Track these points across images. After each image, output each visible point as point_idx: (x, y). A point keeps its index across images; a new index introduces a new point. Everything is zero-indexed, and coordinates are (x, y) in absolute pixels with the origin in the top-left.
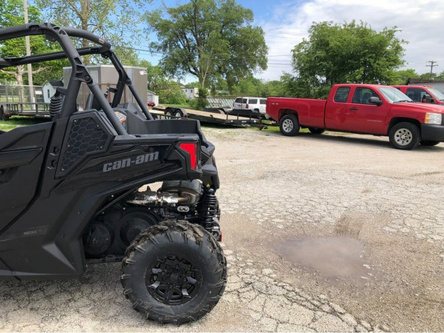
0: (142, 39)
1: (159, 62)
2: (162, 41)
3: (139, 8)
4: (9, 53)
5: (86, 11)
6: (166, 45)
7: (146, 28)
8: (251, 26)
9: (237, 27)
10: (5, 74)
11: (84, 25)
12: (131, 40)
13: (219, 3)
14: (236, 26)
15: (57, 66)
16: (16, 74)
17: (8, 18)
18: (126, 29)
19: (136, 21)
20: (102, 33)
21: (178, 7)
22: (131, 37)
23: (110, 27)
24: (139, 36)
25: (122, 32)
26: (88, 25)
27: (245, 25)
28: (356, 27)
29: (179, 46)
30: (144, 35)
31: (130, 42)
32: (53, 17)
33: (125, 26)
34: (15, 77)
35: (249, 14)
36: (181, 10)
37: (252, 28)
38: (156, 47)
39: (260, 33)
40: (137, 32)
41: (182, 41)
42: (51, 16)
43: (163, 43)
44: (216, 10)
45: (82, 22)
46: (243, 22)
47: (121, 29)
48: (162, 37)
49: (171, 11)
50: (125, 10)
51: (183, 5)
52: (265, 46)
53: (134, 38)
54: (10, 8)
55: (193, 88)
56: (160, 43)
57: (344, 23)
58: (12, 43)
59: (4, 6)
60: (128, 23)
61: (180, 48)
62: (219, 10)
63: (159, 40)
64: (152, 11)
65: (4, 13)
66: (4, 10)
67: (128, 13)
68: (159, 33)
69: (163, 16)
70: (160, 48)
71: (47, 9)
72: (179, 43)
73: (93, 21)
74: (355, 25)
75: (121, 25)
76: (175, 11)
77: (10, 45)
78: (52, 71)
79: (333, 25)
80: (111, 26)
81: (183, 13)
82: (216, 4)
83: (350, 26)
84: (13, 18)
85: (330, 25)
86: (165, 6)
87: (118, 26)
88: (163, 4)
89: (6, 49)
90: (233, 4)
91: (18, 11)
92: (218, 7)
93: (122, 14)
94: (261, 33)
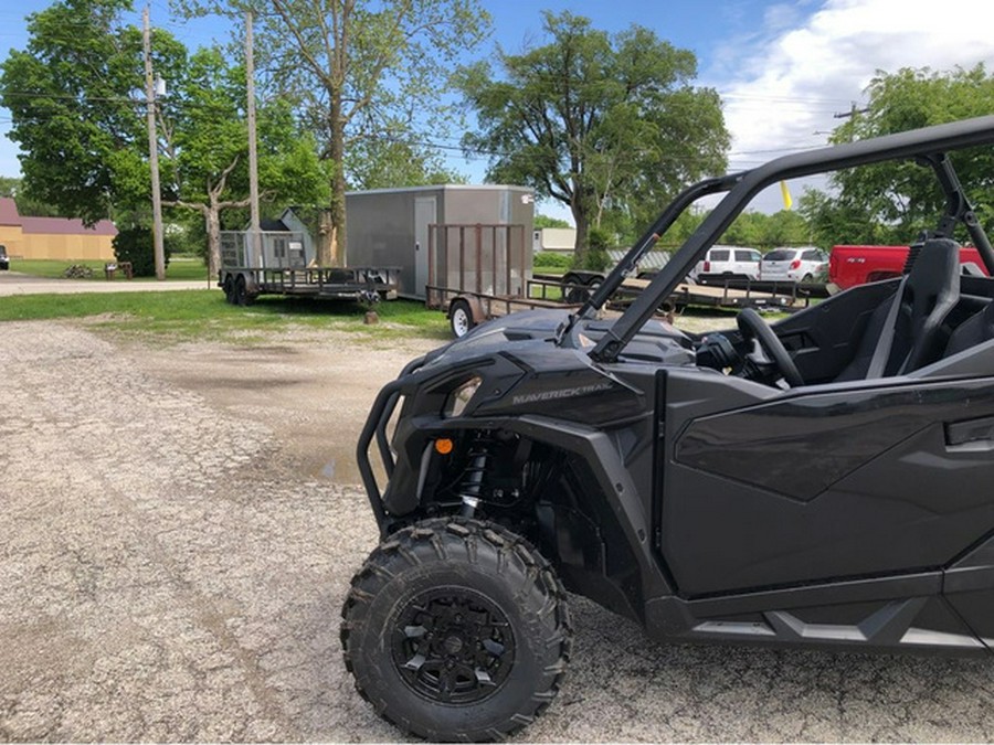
0: (452, 125)
1: (485, 175)
2: (488, 130)
3: (446, 60)
4: (195, 164)
5: (339, 71)
6: (498, 138)
7: (457, 103)
8: (692, 88)
9: (660, 91)
10: (187, 210)
11: (334, 102)
12: (428, 129)
13: (617, 39)
14: (657, 90)
15: (286, 190)
16: (206, 208)
17: (191, 94)
18: (419, 107)
19: (438, 88)
20: (367, 116)
21: (528, 52)
22: (429, 123)
23: (385, 103)
24: (446, 119)
25: (410, 113)
26: (343, 100)
27: (676, 86)
28: (986, 78)
29: (525, 138)
30: (457, 118)
31: (426, 134)
32: (270, 89)
33: (416, 101)
34: (206, 214)
35: (686, 62)
36: (534, 60)
37: (695, 91)
38: (475, 142)
39: (711, 101)
40: (441, 112)
41: (534, 127)
42: (268, 86)
43: (490, 133)
44: (610, 56)
45: (331, 94)
46: (675, 80)
47: (409, 107)
48: (487, 121)
49: (513, 64)
50: (418, 66)
51: (537, 48)
52: (723, 130)
53: (436, 125)
54: (195, 74)
55: (541, 229)
56: (484, 134)
57: (957, 71)
58: (200, 145)
59: (185, 69)
60: (424, 93)
61: (530, 143)
62: (617, 57)
63: (481, 127)
64: (470, 66)
65: (185, 83)
66: (185, 77)
67: (423, 71)
68: (482, 112)
69: (493, 75)
70: (484, 144)
71: (259, 71)
72: (528, 131)
73: (350, 93)
74: (984, 74)
75: (409, 99)
76: (524, 62)
77: (197, 149)
78: (275, 201)
79: (927, 77)
80: (388, 100)
81: (538, 67)
82: (610, 44)
83: (972, 75)
84: (202, 93)
85: (923, 76)
86: (501, 52)
87: (402, 100)
88: (498, 49)
89: (189, 158)
90: (649, 42)
91: (210, 79)
92: (615, 49)
93: (410, 74)
94: (715, 102)
